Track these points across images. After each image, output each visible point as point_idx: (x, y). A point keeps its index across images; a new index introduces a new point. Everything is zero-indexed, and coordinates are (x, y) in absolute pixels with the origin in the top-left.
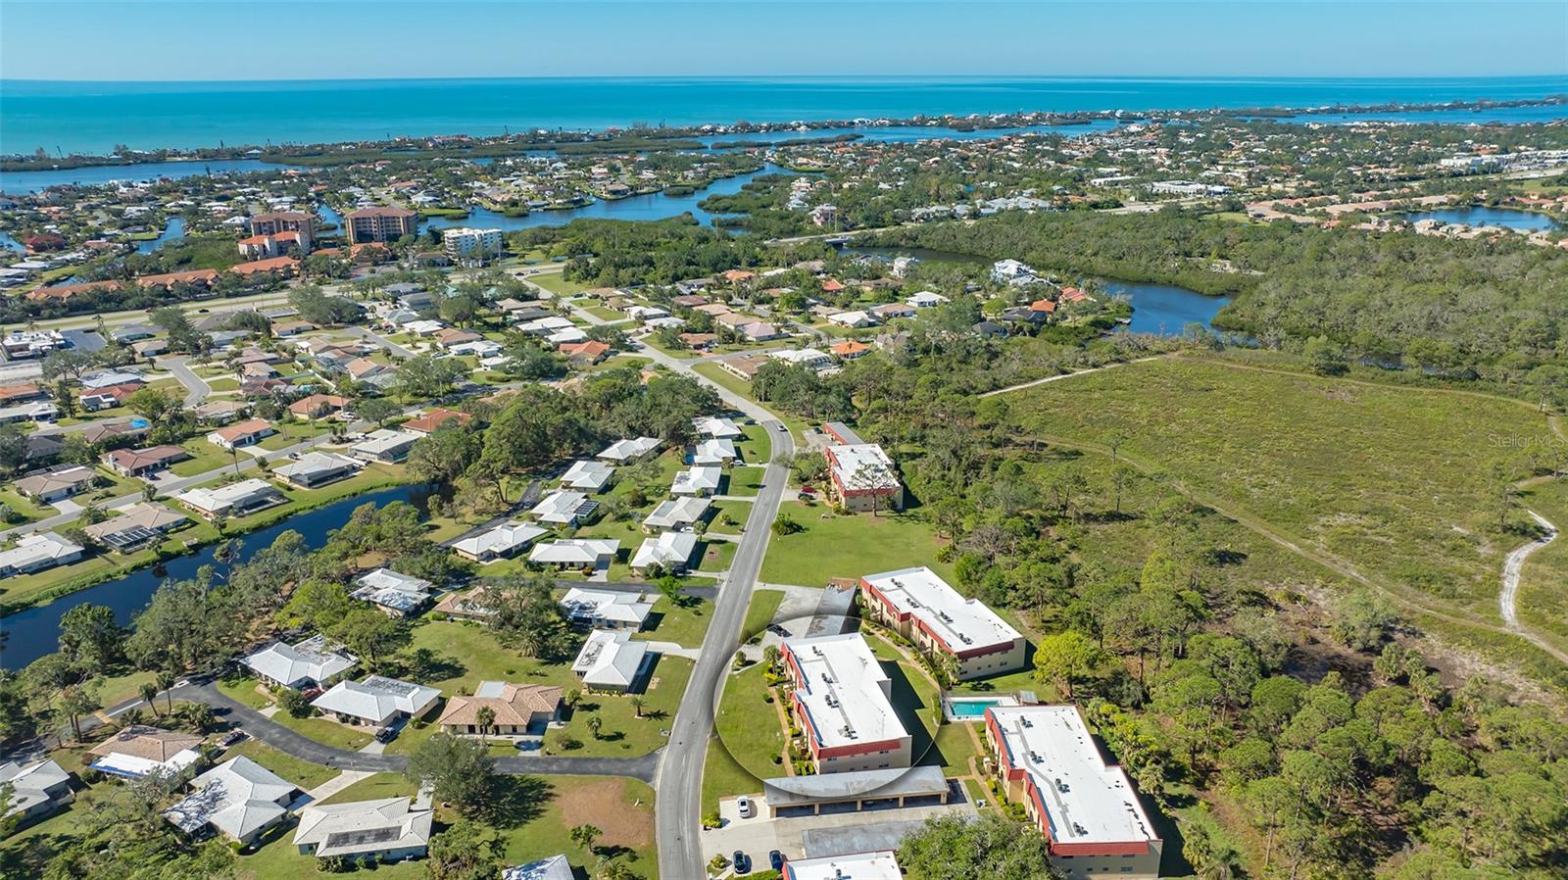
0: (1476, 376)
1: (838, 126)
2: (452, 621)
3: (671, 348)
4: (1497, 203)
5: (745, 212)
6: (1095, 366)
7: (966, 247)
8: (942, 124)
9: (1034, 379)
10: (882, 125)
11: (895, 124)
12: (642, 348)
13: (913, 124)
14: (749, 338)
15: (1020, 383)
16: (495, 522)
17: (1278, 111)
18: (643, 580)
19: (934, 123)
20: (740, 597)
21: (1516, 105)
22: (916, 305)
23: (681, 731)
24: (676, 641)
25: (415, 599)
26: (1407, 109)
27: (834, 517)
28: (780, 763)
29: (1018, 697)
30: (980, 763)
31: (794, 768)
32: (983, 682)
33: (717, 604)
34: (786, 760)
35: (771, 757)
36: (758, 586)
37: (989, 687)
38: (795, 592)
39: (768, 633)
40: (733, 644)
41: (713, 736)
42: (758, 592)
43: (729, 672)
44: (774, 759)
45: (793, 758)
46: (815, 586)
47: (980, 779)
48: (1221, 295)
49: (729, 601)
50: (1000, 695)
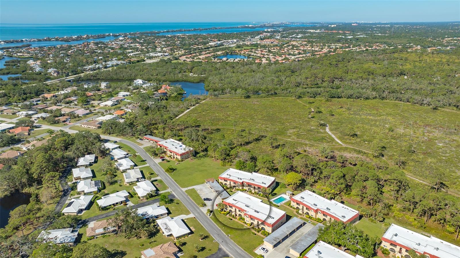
0: (276, 94)
1: (17, 42)
2: (97, 238)
3: (53, 124)
4: (232, 53)
5: (17, 74)
6: (194, 106)
7: (115, 77)
8: (57, 40)
9: (183, 112)
10: (34, 41)
11: (39, 41)
12: (41, 126)
13: (46, 40)
14: (80, 115)
15: (181, 114)
16: (63, 199)
17: (154, 32)
18: (146, 200)
19: (54, 39)
20: (183, 194)
21: (207, 29)
22: (122, 96)
23: (218, 239)
24: (182, 214)
25: (74, 236)
26: (185, 30)
27: (179, 163)
28: (256, 234)
29: (285, 194)
30: (298, 213)
31: (261, 234)
32: (273, 193)
33: (179, 199)
34: (256, 233)
35: (252, 234)
36: (184, 190)
37: (275, 194)
38: (197, 187)
39: (205, 201)
40: (199, 208)
41: (228, 236)
42: (186, 191)
43: (208, 216)
44: (253, 234)
45: (258, 231)
46: (200, 184)
47: (302, 216)
48: (199, 82)
49: (181, 197)
50: (280, 195)
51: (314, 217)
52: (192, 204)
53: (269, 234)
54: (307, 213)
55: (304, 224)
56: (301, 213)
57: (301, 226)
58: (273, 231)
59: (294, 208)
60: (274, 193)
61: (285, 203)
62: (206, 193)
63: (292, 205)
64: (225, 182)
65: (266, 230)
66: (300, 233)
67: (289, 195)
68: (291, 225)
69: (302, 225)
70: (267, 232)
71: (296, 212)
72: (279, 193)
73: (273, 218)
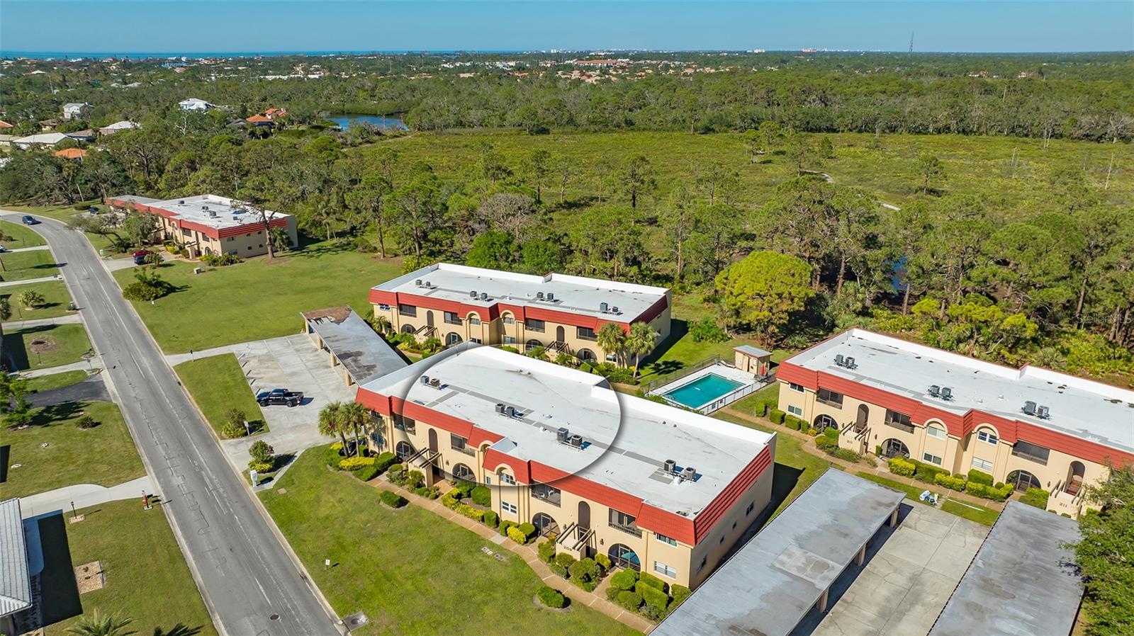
20: (156, 381)
27: (212, 270)
28: (567, 602)
29: (730, 362)
30: (832, 449)
31: (612, 596)
32: (660, 361)
33: (119, 401)
34: (571, 589)
35: (538, 600)
36: (171, 361)
37: (677, 365)
38: (248, 352)
39: (264, 409)
40: (210, 445)
41: (351, 623)
42: (180, 368)
43: (253, 491)
44: (546, 599)
45: (587, 579)
46: (275, 336)
47: (867, 469)
48: (392, 114)
49: (137, 392)
50: (703, 366)
51: (948, 465)
52: (183, 424)
53: (671, 599)
54: (896, 448)
55: (903, 511)
56: (856, 447)
57: (887, 528)
58: (703, 570)
59: (800, 426)
60: (665, 363)
61: (739, 401)
62: (288, 370)
63: (783, 408)
64: (406, 320)
65: (647, 568)
66: (901, 581)
67: (754, 362)
68: (827, 519)
69: (888, 522)
70: (653, 582)
71: (821, 446)
72: (691, 359)
73: (696, 477)
